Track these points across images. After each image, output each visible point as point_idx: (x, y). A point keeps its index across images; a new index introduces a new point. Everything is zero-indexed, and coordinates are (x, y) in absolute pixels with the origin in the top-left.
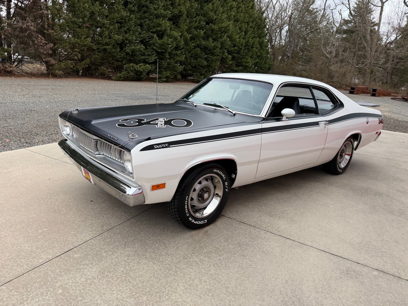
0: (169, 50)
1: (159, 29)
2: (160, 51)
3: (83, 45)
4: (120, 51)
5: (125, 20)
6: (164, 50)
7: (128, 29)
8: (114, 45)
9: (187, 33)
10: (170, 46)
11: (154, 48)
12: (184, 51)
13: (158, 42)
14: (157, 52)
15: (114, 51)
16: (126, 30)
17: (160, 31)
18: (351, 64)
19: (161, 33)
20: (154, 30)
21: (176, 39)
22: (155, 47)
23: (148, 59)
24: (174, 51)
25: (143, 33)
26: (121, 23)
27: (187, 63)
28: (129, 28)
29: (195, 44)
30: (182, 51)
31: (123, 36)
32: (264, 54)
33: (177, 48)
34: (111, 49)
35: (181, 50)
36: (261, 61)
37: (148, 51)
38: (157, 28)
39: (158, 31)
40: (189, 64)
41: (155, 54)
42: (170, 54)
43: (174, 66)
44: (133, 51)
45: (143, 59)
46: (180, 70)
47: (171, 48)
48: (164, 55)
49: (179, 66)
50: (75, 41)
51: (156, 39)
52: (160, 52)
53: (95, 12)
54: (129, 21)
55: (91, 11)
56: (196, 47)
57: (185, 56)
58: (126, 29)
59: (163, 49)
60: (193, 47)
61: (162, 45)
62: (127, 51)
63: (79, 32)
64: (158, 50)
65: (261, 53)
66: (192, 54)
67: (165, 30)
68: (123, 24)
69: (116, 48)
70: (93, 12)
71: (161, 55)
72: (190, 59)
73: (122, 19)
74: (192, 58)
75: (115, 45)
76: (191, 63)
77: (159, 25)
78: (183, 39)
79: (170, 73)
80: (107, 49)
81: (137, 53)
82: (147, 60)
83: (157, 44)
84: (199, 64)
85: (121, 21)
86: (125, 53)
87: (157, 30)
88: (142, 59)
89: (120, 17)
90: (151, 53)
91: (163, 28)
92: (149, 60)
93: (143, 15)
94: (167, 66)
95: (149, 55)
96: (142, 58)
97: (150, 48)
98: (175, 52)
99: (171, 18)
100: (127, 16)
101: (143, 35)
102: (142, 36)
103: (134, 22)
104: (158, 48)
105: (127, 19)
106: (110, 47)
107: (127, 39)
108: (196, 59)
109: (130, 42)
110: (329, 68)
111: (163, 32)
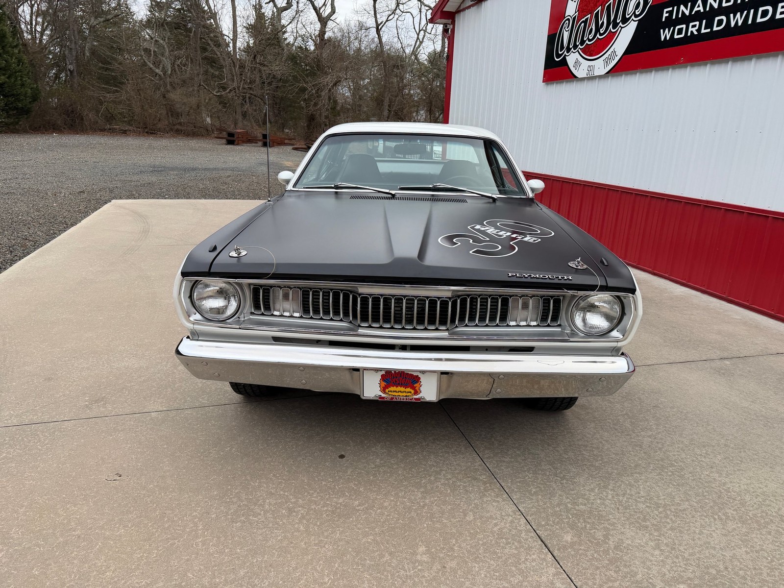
18: (205, 88)
32: (14, 63)
36: (13, 80)
65: (6, 61)
110: (166, 96)
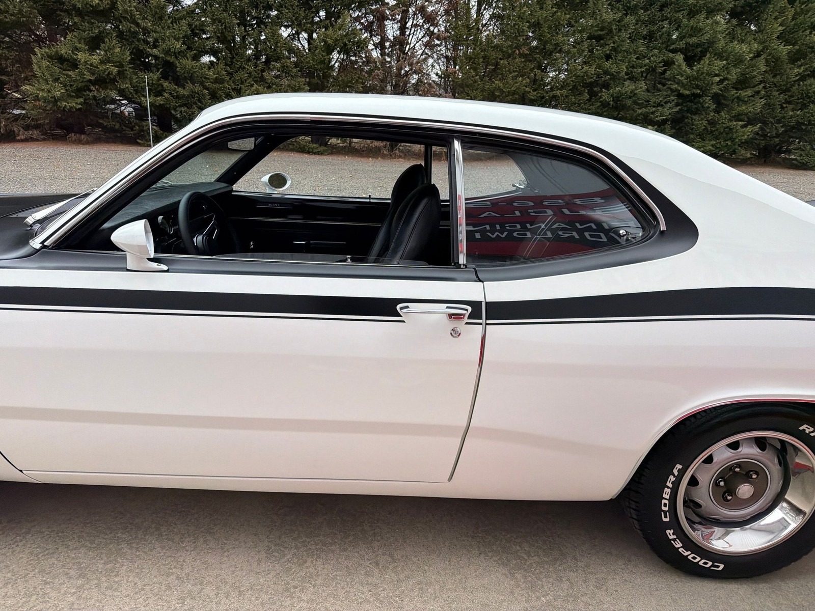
0: (715, 89)
1: (693, 40)
2: (688, 92)
3: (509, 92)
4: (589, 100)
5: (611, 31)
6: (701, 89)
7: (614, 49)
8: (575, 87)
9: (781, 43)
10: (717, 79)
11: (675, 86)
12: (764, 87)
13: (685, 71)
14: (680, 95)
15: (573, 100)
16: (608, 52)
17: (698, 45)
19: (700, 49)
20: (679, 45)
21: (739, 60)
22: (678, 83)
23: (653, 113)
24: (733, 92)
25: (652, 56)
26: (599, 38)
27: (774, 118)
28: (618, 46)
29: (802, 69)
30: (756, 89)
31: (599, 67)
33: (742, 83)
34: (566, 96)
35: (753, 87)
37: (659, 95)
38: (689, 40)
39: (692, 46)
40: (779, 122)
41: (673, 101)
42: (716, 98)
43: (727, 127)
44: (617, 99)
45: (641, 114)
46: (743, 136)
47: (721, 82)
48: (699, 102)
49: (742, 127)
50: (494, 86)
51: (679, 66)
52: (688, 96)
53: (542, 22)
54: (620, 30)
55: (533, 20)
56: (808, 75)
57: (763, 101)
58: (611, 50)
59: (697, 87)
60: (798, 78)
61: (696, 78)
62: (604, 98)
63: (505, 67)
64: (682, 91)
66: (792, 96)
67: (712, 42)
68: (603, 39)
69: (580, 94)
70: (538, 23)
71: (691, 101)
72: (782, 108)
73: (602, 30)
74: (791, 107)
75: (579, 88)
76: (784, 118)
77: (696, 31)
78: (766, 60)
79: (713, 146)
80: (559, 96)
81: (629, 102)
82: (652, 116)
83: (682, 76)
84: (810, 121)
85: (600, 33)
86: (599, 104)
87: (686, 44)
88: (639, 115)
89: (597, 26)
90: (664, 98)
91: (707, 36)
92: (657, 117)
93: (659, 14)
94: (706, 129)
95: (659, 105)
96: (640, 111)
97: (665, 88)
98: (737, 93)
99: (739, 9)
100: (614, 20)
101: (649, 59)
102: (648, 61)
103: (633, 32)
104: (683, 86)
105: (614, 27)
106: (564, 92)
107: (606, 73)
108: (804, 106)
109: (614, 77)
111: (706, 46)
